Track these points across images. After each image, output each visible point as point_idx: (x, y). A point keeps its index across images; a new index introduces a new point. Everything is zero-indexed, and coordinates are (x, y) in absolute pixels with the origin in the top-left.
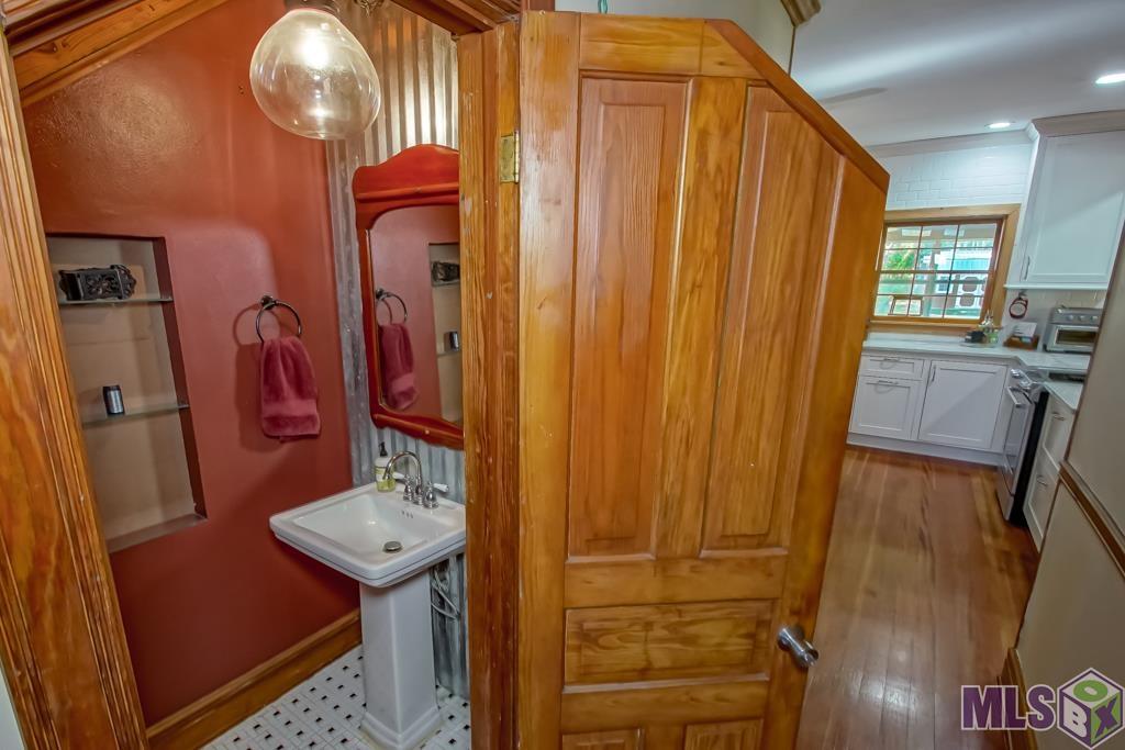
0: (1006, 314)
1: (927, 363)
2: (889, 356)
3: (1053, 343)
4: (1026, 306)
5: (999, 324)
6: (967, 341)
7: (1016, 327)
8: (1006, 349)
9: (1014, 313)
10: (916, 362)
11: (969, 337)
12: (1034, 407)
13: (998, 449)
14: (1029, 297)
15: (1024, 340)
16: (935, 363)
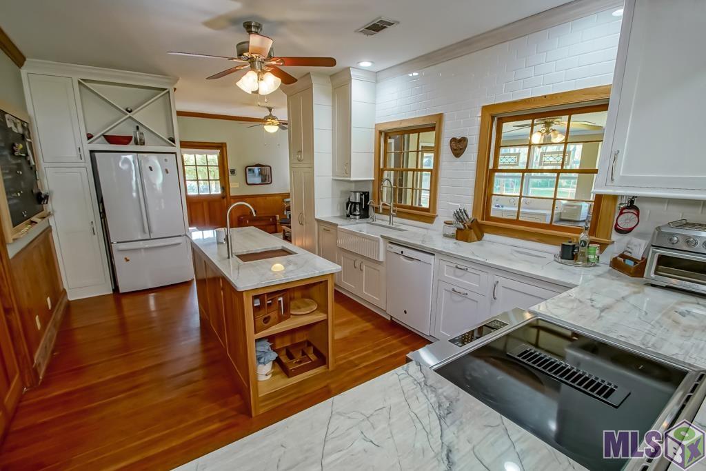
1: (490, 278)
4: (638, 215)
7: (628, 243)
9: (623, 226)
10: (483, 274)
15: (627, 261)
16: (499, 279)
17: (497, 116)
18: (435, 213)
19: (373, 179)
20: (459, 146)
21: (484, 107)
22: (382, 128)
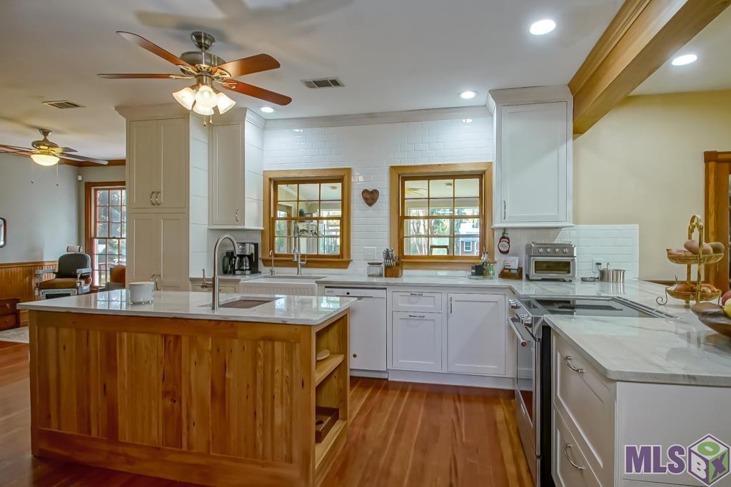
0: (496, 251)
1: (444, 296)
2: (414, 290)
3: (533, 274)
4: (509, 243)
5: (493, 258)
6: (473, 274)
7: (505, 261)
8: (501, 280)
9: (502, 249)
10: (436, 295)
11: (474, 271)
12: (539, 344)
13: (511, 374)
14: (510, 234)
15: (512, 271)
16: (450, 295)
17: (402, 175)
18: (350, 258)
19: (262, 228)
20: (370, 197)
21: (392, 167)
22: (273, 176)
